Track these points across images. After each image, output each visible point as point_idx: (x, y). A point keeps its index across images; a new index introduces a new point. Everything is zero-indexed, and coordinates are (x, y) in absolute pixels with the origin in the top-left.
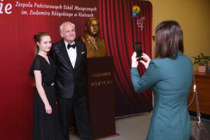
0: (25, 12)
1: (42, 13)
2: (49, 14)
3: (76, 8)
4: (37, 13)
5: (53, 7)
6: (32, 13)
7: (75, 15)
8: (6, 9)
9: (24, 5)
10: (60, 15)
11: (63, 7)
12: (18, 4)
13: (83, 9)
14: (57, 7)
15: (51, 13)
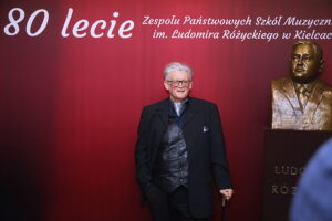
0: (162, 35)
1: (201, 35)
2: (216, 36)
3: (290, 21)
4: (189, 35)
5: (228, 22)
6: (177, 35)
7: (285, 36)
8: (121, 30)
9: (160, 22)
10: (244, 36)
11: (254, 21)
12: (148, 21)
13: (310, 23)
14: (237, 23)
15: (222, 34)
